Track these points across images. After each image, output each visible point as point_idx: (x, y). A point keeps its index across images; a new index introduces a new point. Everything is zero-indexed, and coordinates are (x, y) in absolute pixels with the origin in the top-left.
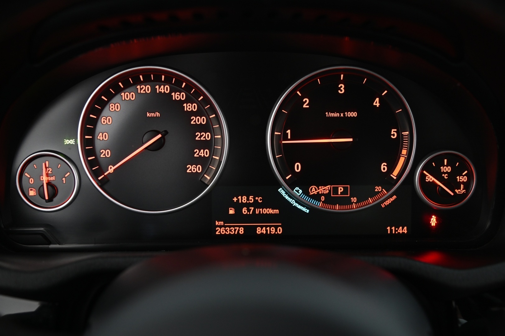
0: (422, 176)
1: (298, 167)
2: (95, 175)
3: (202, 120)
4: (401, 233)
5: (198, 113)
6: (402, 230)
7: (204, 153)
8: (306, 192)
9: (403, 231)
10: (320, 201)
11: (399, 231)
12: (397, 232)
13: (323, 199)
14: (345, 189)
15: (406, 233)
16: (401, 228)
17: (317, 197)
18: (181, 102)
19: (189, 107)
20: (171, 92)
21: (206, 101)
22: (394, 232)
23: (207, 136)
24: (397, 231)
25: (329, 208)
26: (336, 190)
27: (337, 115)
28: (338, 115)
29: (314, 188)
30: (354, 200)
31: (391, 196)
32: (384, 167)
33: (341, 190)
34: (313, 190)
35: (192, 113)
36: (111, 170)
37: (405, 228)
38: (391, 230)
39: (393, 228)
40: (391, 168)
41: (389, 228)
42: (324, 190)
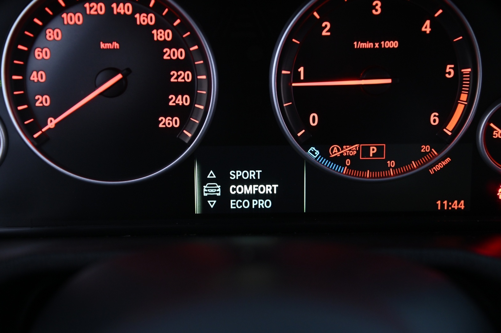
0: (489, 131)
1: (314, 119)
2: (29, 131)
3: (179, 54)
4: (456, 209)
5: (174, 44)
6: (458, 205)
7: (183, 100)
8: (325, 154)
9: (459, 207)
10: (344, 165)
11: (453, 207)
12: (450, 208)
13: (348, 162)
14: (380, 149)
15: (463, 208)
16: (456, 202)
17: (340, 161)
18: (149, 28)
19: (161, 35)
20: (134, 13)
21: (184, 25)
22: (446, 208)
23: (186, 76)
24: (451, 206)
25: (356, 176)
26: (366, 151)
27: (369, 45)
28: (371, 45)
29: (335, 148)
30: (392, 164)
31: (443, 159)
32: (434, 119)
33: (373, 150)
34: (335, 151)
35: (166, 44)
36: (52, 123)
37: (462, 202)
38: (442, 205)
39: (445, 202)
40: (445, 120)
41: (439, 202)
42: (350, 150)
